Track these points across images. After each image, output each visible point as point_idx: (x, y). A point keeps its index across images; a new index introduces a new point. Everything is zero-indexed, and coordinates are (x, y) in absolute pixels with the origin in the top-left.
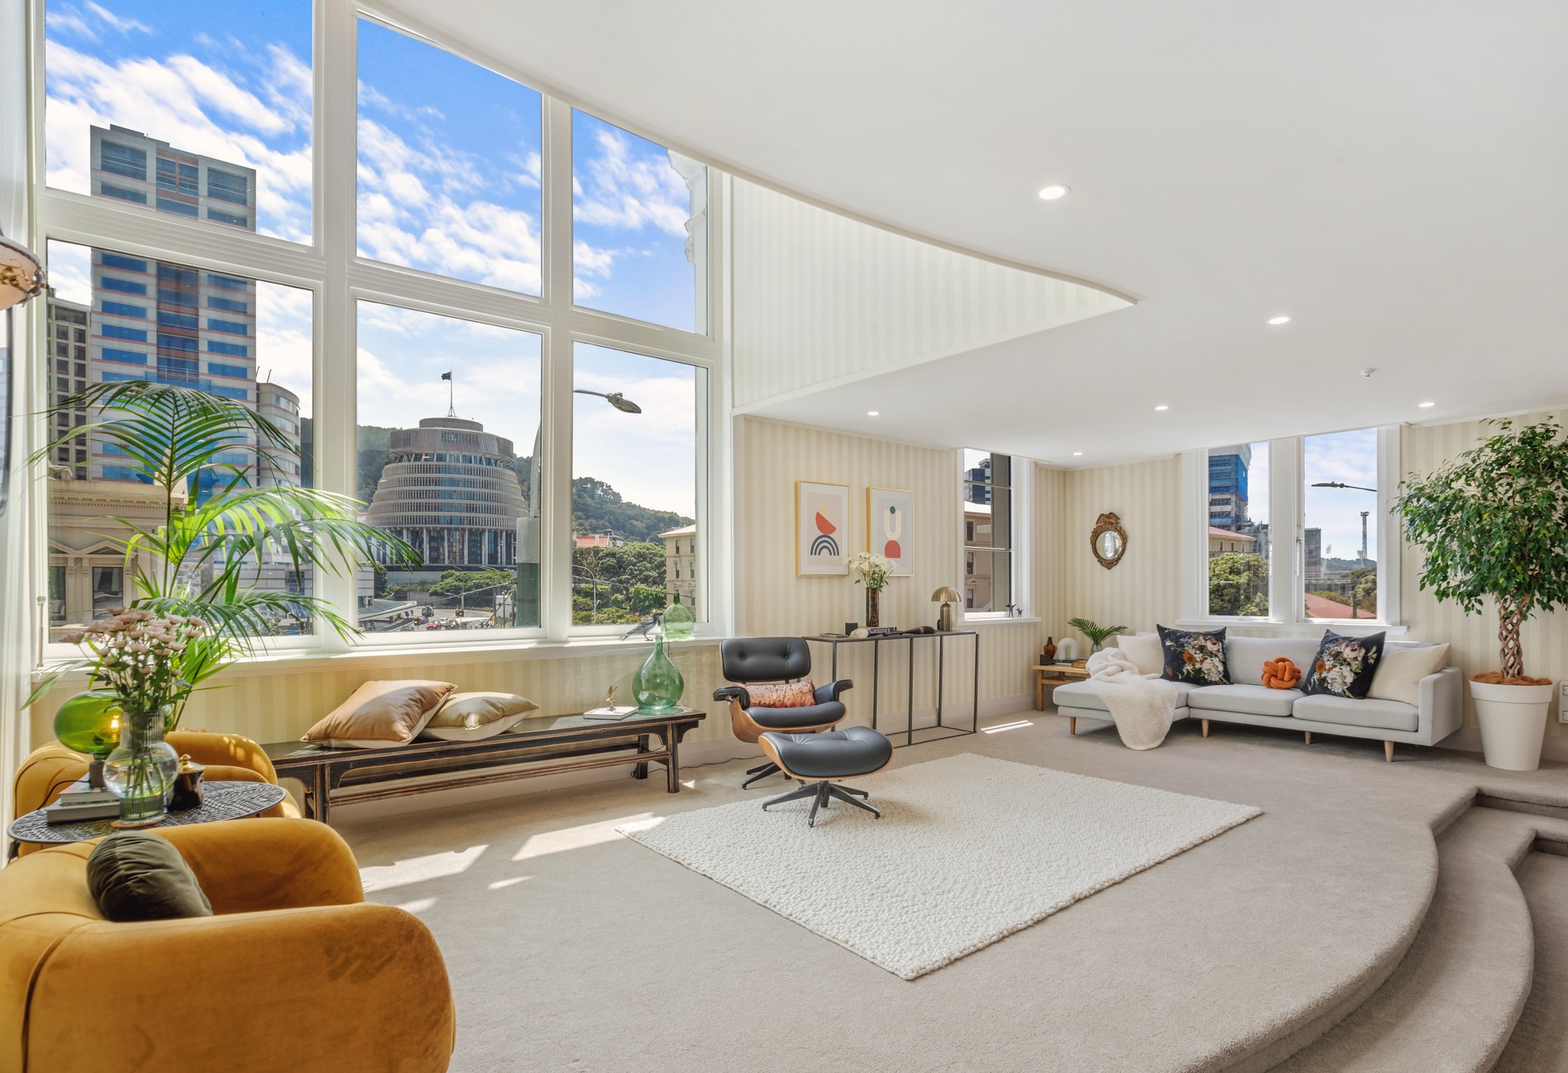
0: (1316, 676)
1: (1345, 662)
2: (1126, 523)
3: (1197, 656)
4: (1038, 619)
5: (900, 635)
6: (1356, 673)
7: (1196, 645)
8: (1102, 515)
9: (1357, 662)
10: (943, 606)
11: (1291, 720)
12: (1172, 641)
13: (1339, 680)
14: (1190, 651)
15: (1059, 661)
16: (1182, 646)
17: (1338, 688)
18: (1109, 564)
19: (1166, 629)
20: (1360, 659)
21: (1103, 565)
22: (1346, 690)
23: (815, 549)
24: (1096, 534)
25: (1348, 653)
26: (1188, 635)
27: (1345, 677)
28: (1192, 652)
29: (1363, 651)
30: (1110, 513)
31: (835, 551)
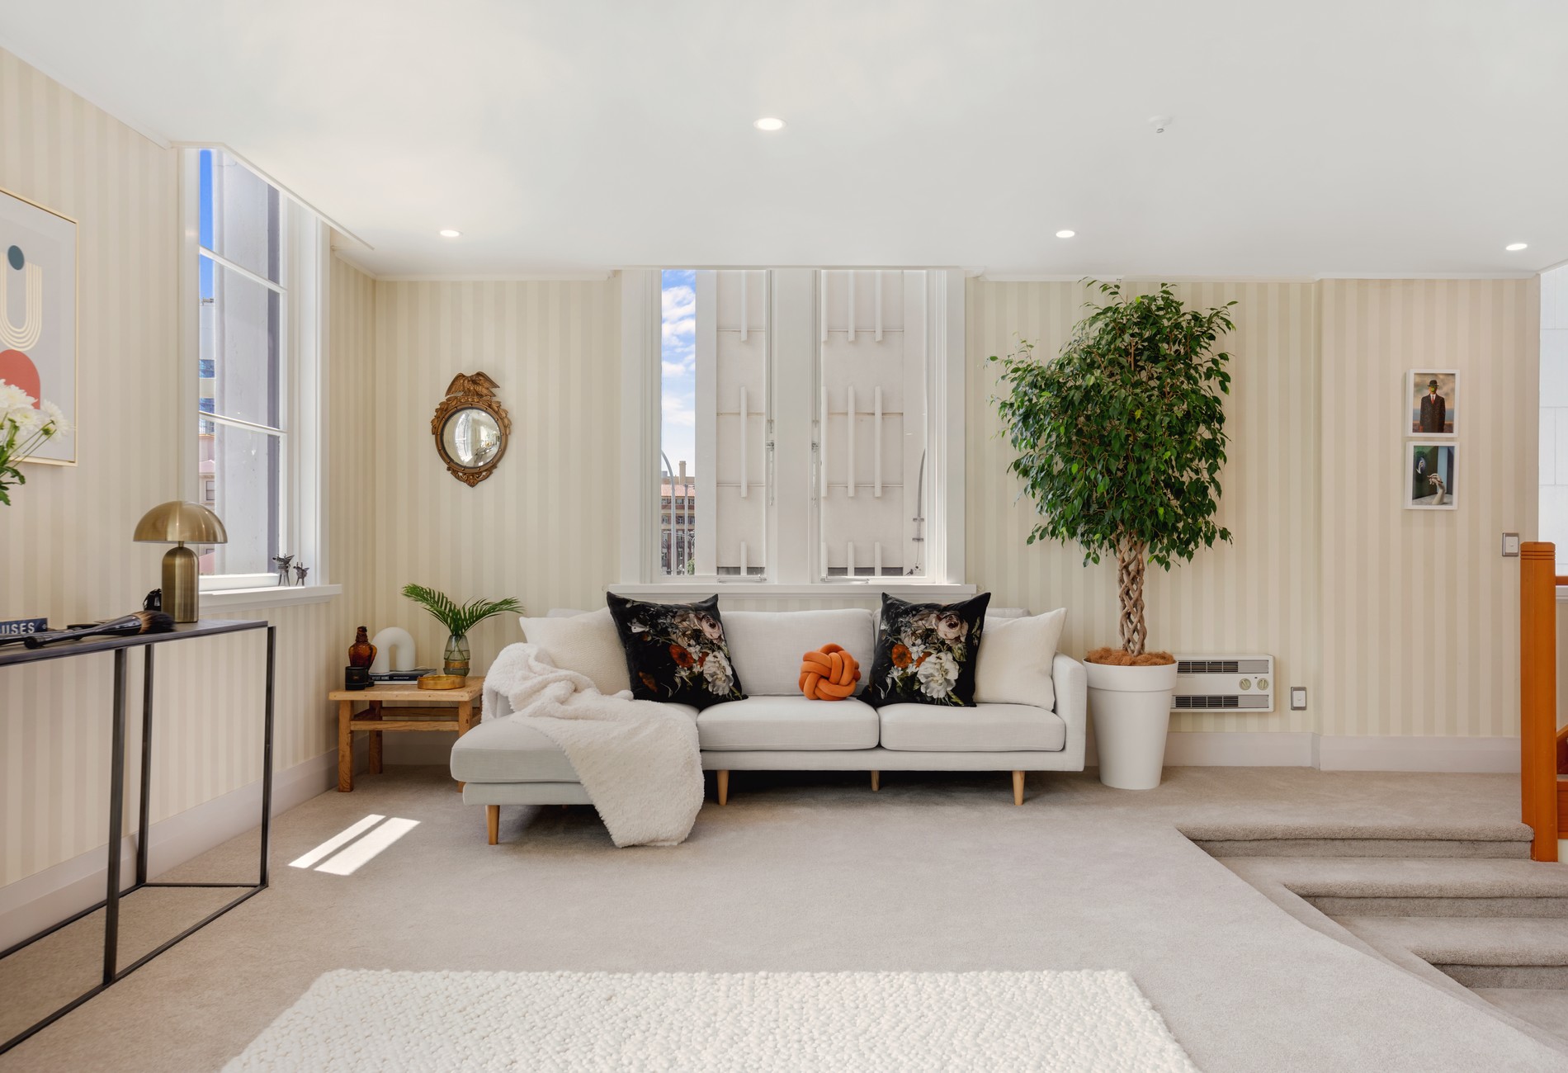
0: (896, 673)
1: (942, 646)
2: (508, 395)
3: (691, 650)
4: (337, 589)
5: (79, 639)
6: (960, 663)
7: (687, 629)
8: (460, 376)
9: (960, 645)
10: (172, 554)
11: (880, 754)
12: (643, 623)
13: (938, 677)
14: (680, 641)
15: (381, 678)
16: (664, 632)
17: (938, 691)
18: (472, 476)
19: (626, 601)
20: (963, 639)
21: (458, 478)
22: (951, 694)
24: (444, 417)
25: (944, 631)
26: (667, 611)
27: (947, 672)
28: (683, 642)
29: (966, 626)
30: (479, 374)
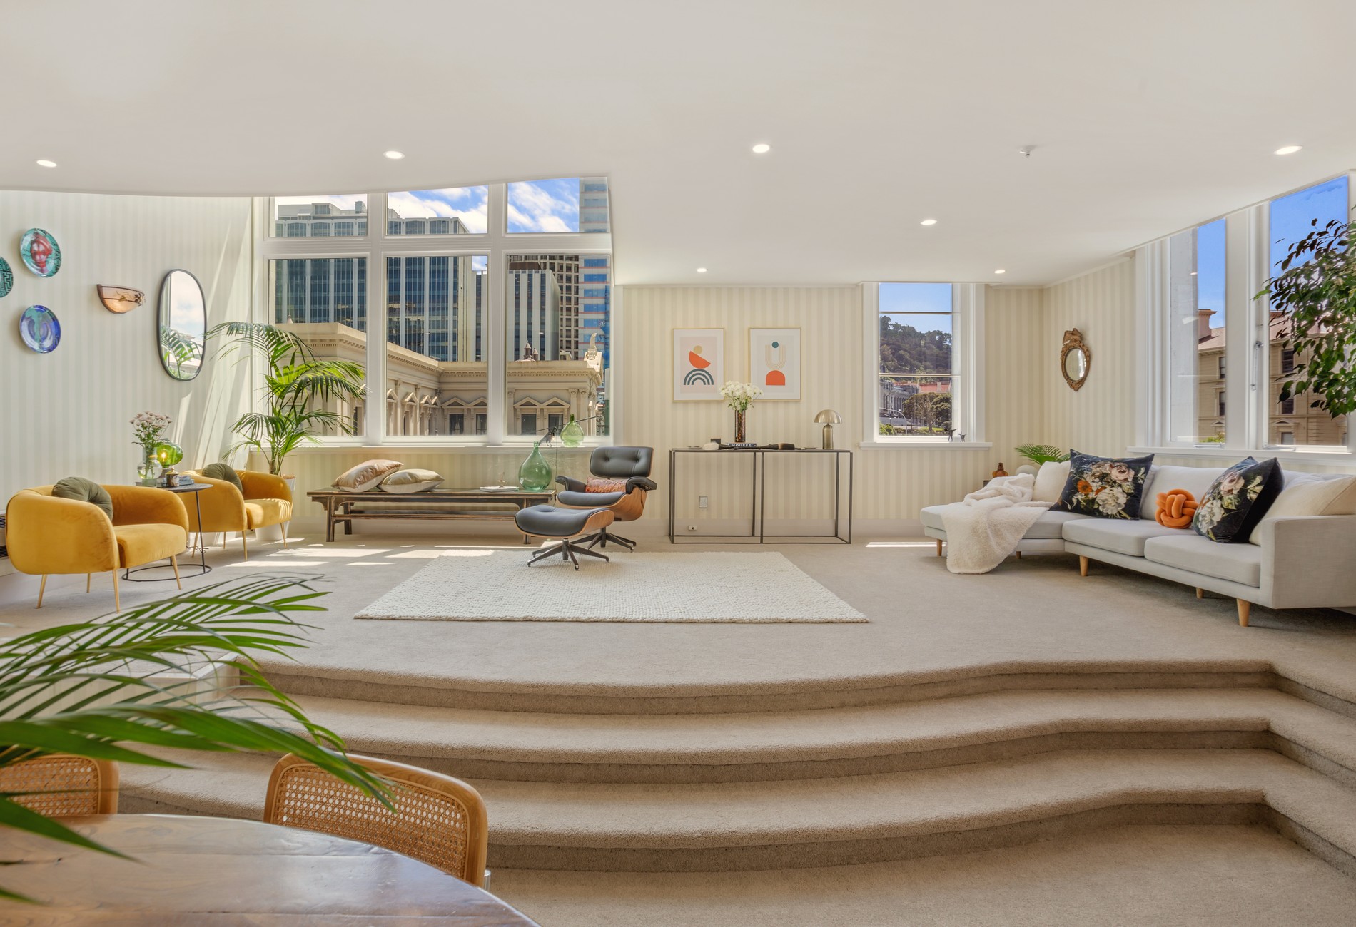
23: (688, 380)
31: (709, 380)
